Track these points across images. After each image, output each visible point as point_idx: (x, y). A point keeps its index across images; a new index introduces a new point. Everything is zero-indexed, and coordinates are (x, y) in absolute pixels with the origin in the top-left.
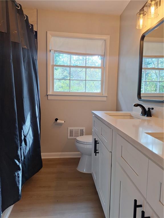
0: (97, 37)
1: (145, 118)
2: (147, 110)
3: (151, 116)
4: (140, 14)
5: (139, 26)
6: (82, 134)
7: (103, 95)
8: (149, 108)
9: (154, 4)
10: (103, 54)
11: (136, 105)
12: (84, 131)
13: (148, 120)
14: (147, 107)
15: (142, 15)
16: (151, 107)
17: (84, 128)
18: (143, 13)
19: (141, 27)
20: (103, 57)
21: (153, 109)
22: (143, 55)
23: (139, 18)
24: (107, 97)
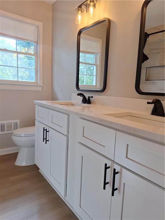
0: (29, 21)
1: (86, 105)
2: (87, 98)
3: (90, 104)
4: (79, 10)
5: (78, 21)
6: (16, 127)
7: (38, 85)
8: (89, 97)
9: (93, 5)
10: (36, 41)
11: (79, 94)
12: (18, 123)
13: (88, 106)
14: (87, 95)
15: (80, 12)
16: (90, 96)
17: (18, 121)
18: (81, 10)
19: (79, 22)
20: (36, 44)
21: (92, 97)
22: (80, 50)
23: (77, 14)
24: (42, 87)
